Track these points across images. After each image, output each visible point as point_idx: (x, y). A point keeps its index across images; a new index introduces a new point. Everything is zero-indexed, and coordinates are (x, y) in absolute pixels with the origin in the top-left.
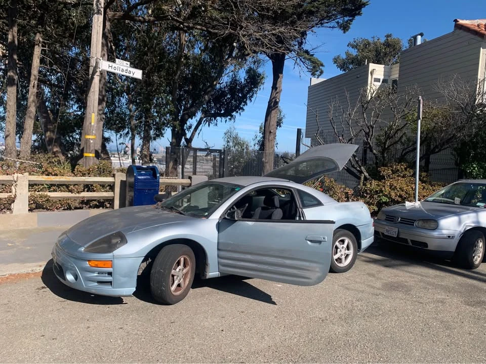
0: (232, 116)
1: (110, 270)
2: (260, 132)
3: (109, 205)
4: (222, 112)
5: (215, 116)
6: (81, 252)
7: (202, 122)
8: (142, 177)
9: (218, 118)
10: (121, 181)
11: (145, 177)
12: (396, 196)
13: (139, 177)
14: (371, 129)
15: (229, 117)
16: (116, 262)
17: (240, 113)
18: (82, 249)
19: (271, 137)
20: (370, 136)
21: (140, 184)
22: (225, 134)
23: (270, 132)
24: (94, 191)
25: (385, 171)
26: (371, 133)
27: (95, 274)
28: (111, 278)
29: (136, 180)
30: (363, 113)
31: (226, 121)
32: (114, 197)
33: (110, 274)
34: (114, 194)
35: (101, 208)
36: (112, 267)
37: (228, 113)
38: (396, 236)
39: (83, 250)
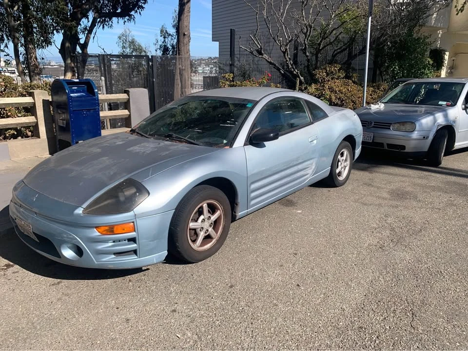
0: (130, 16)
1: (132, 234)
2: (161, 36)
3: (30, 133)
4: (119, 11)
5: (110, 15)
6: (78, 215)
7: (97, 24)
8: (76, 95)
9: (114, 19)
10: (43, 100)
11: (79, 94)
12: (336, 99)
13: (71, 95)
14: (309, 29)
15: (127, 17)
16: (140, 223)
17: (140, 13)
18: (79, 211)
19: (186, 40)
20: (308, 36)
21: (74, 104)
22: (120, 38)
23: (184, 35)
24: (8, 117)
25: (320, 74)
26: (308, 33)
27: (110, 244)
28: (135, 245)
29: (70, 98)
30: (302, 10)
31: (125, 22)
32: (37, 122)
33: (133, 240)
34: (37, 119)
35: (20, 138)
36: (135, 231)
37: (126, 13)
38: (371, 141)
39: (81, 212)
